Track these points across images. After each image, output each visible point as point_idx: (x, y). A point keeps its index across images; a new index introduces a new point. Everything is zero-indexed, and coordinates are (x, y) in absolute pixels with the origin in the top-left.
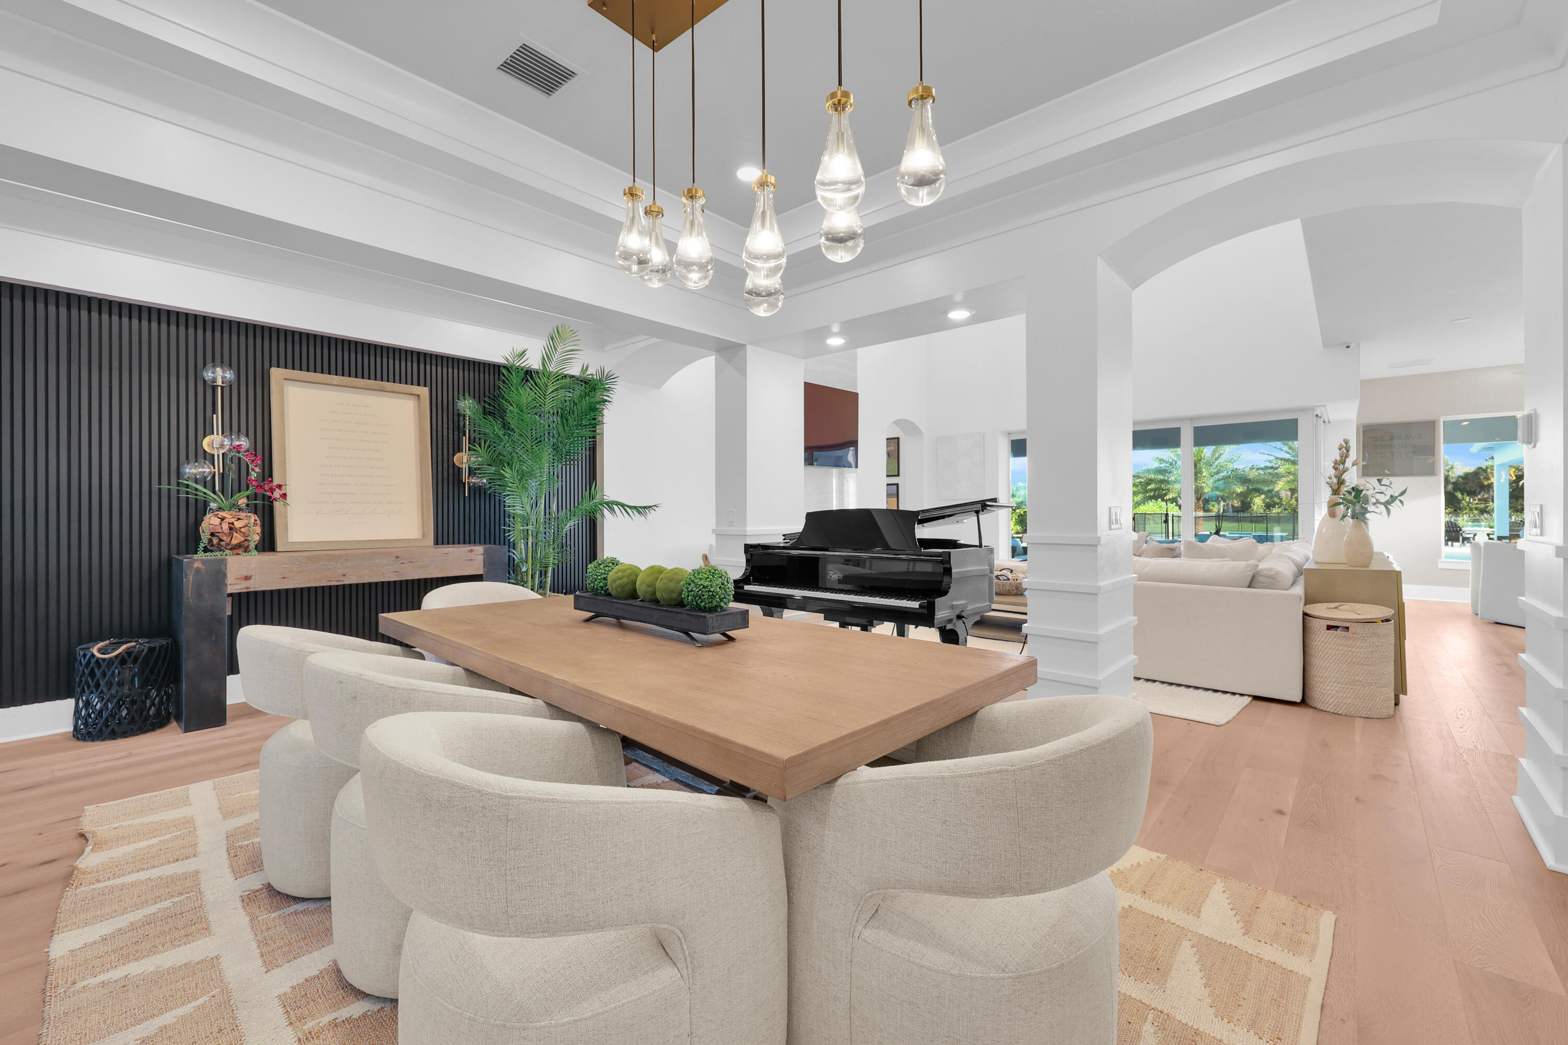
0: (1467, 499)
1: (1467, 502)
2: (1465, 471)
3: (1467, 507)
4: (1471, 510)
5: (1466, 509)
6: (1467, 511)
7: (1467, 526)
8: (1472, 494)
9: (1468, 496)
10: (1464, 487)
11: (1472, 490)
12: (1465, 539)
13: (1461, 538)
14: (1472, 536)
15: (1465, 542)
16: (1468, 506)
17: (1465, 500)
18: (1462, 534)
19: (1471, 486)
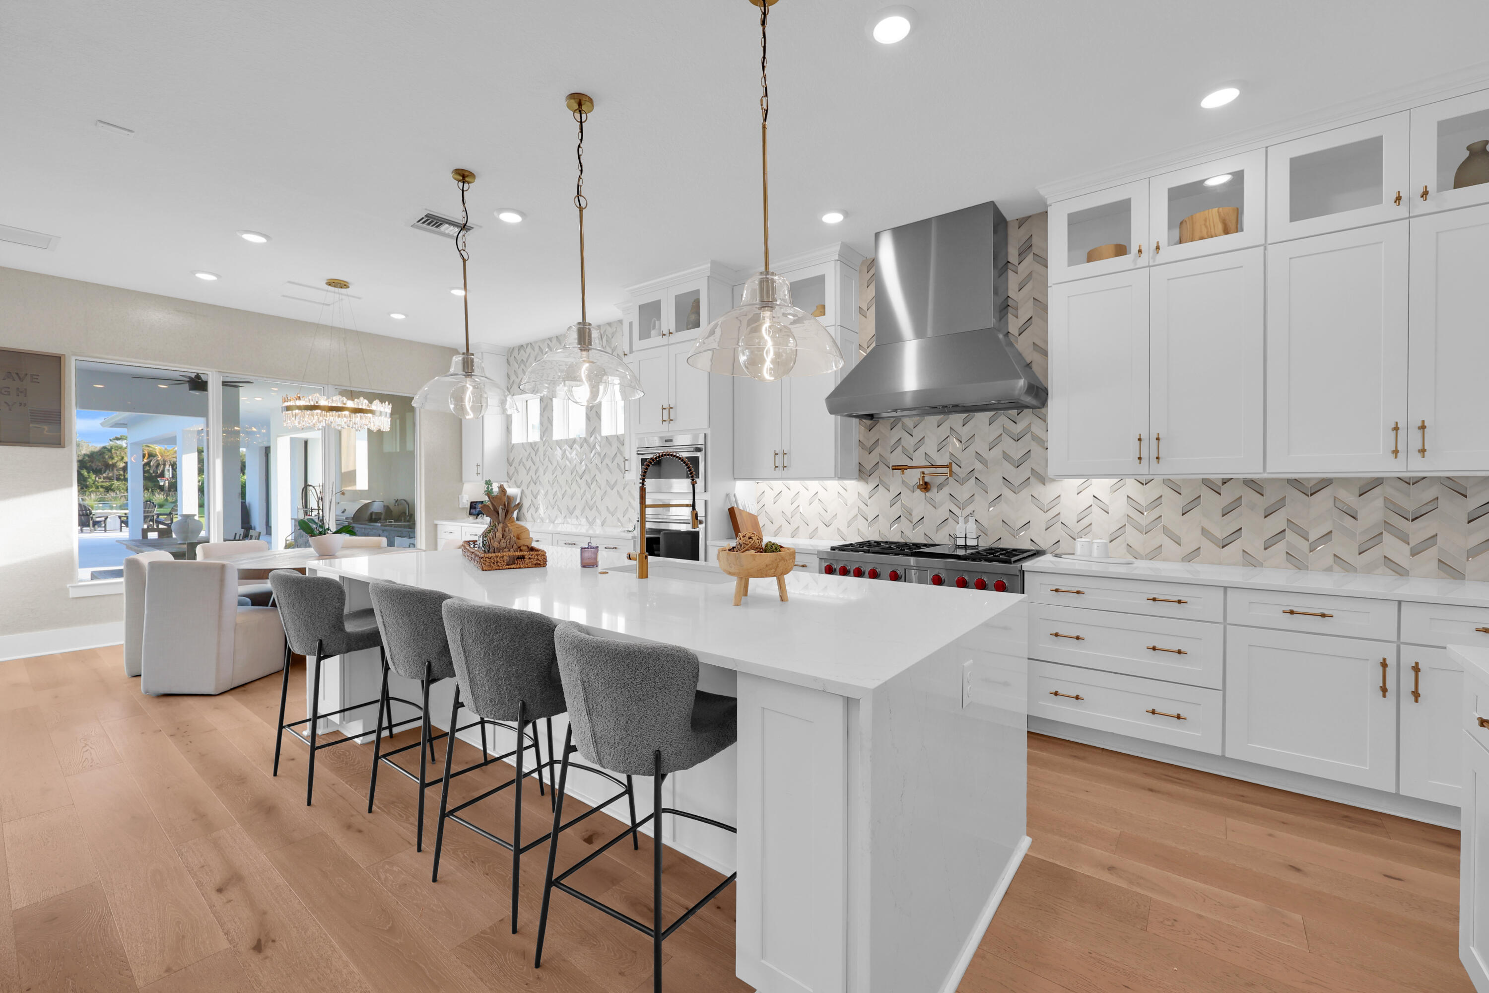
0: (93, 477)
1: (93, 480)
2: (90, 450)
3: (93, 485)
4: (97, 487)
5: (92, 487)
6: (94, 489)
7: (98, 508)
8: (98, 472)
9: (94, 474)
10: (90, 466)
11: (98, 468)
12: (96, 523)
13: (91, 522)
14: (103, 519)
15: (96, 526)
16: (93, 483)
17: (91, 478)
18: (92, 518)
19: (97, 464)
